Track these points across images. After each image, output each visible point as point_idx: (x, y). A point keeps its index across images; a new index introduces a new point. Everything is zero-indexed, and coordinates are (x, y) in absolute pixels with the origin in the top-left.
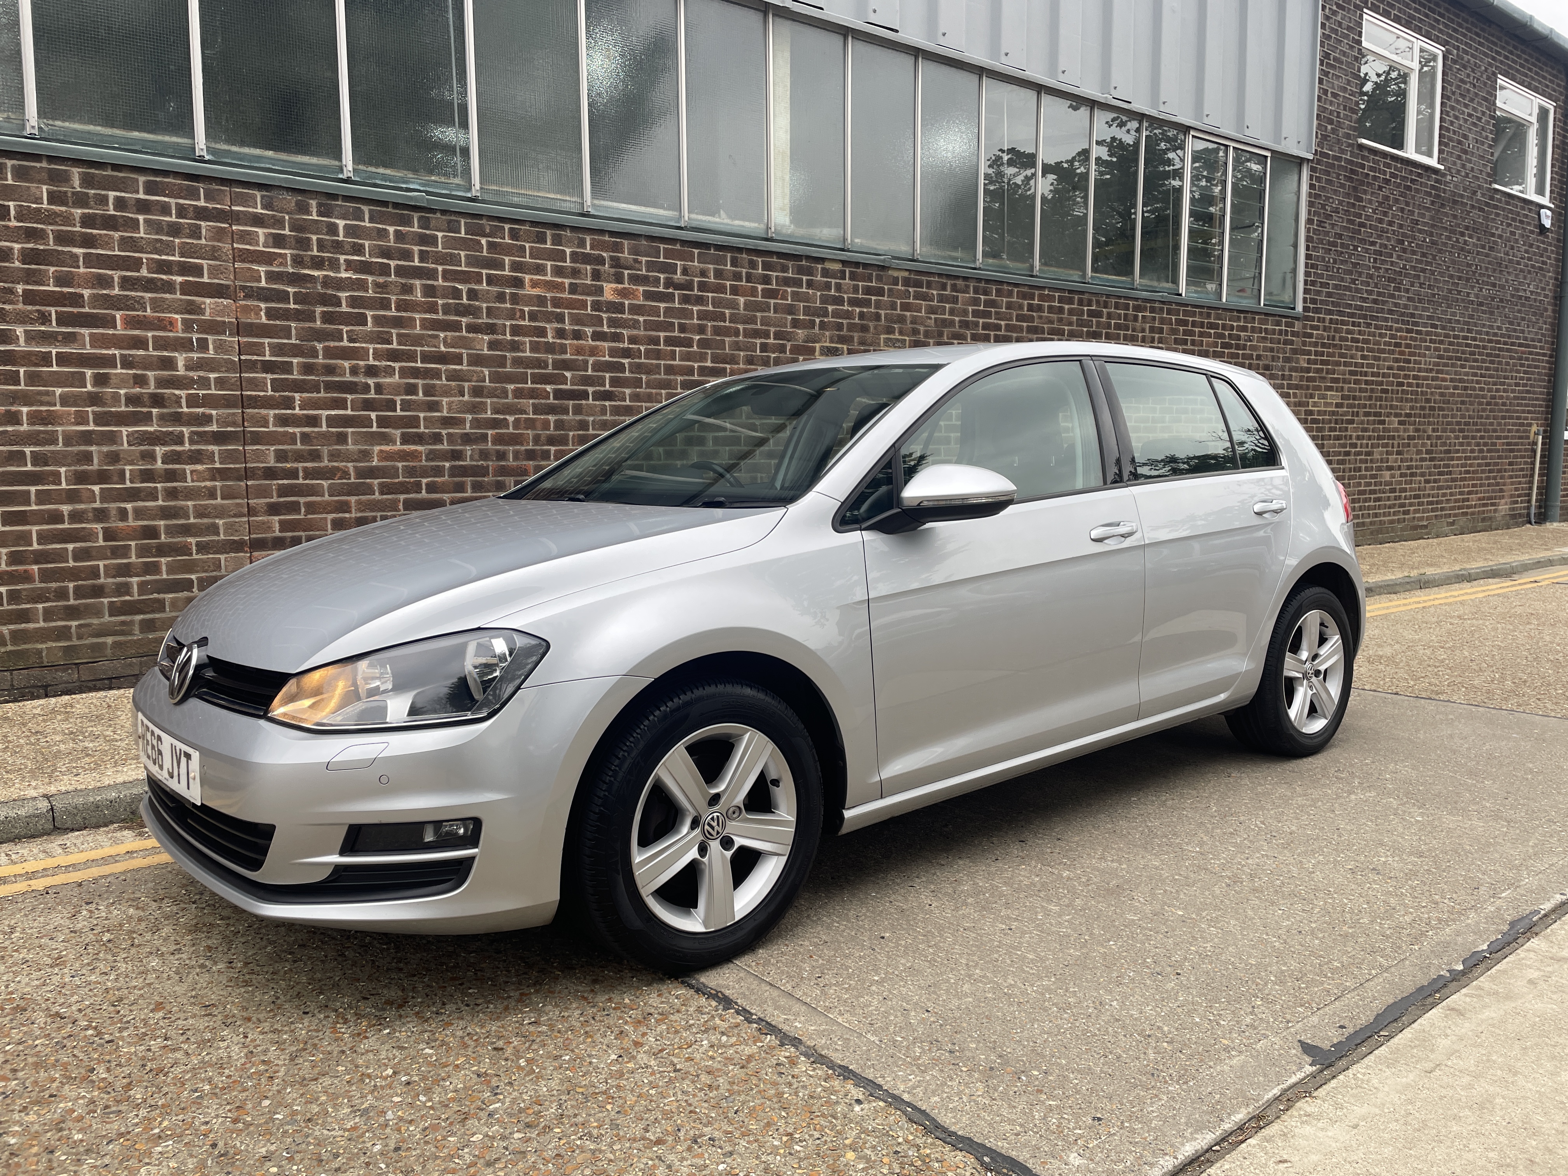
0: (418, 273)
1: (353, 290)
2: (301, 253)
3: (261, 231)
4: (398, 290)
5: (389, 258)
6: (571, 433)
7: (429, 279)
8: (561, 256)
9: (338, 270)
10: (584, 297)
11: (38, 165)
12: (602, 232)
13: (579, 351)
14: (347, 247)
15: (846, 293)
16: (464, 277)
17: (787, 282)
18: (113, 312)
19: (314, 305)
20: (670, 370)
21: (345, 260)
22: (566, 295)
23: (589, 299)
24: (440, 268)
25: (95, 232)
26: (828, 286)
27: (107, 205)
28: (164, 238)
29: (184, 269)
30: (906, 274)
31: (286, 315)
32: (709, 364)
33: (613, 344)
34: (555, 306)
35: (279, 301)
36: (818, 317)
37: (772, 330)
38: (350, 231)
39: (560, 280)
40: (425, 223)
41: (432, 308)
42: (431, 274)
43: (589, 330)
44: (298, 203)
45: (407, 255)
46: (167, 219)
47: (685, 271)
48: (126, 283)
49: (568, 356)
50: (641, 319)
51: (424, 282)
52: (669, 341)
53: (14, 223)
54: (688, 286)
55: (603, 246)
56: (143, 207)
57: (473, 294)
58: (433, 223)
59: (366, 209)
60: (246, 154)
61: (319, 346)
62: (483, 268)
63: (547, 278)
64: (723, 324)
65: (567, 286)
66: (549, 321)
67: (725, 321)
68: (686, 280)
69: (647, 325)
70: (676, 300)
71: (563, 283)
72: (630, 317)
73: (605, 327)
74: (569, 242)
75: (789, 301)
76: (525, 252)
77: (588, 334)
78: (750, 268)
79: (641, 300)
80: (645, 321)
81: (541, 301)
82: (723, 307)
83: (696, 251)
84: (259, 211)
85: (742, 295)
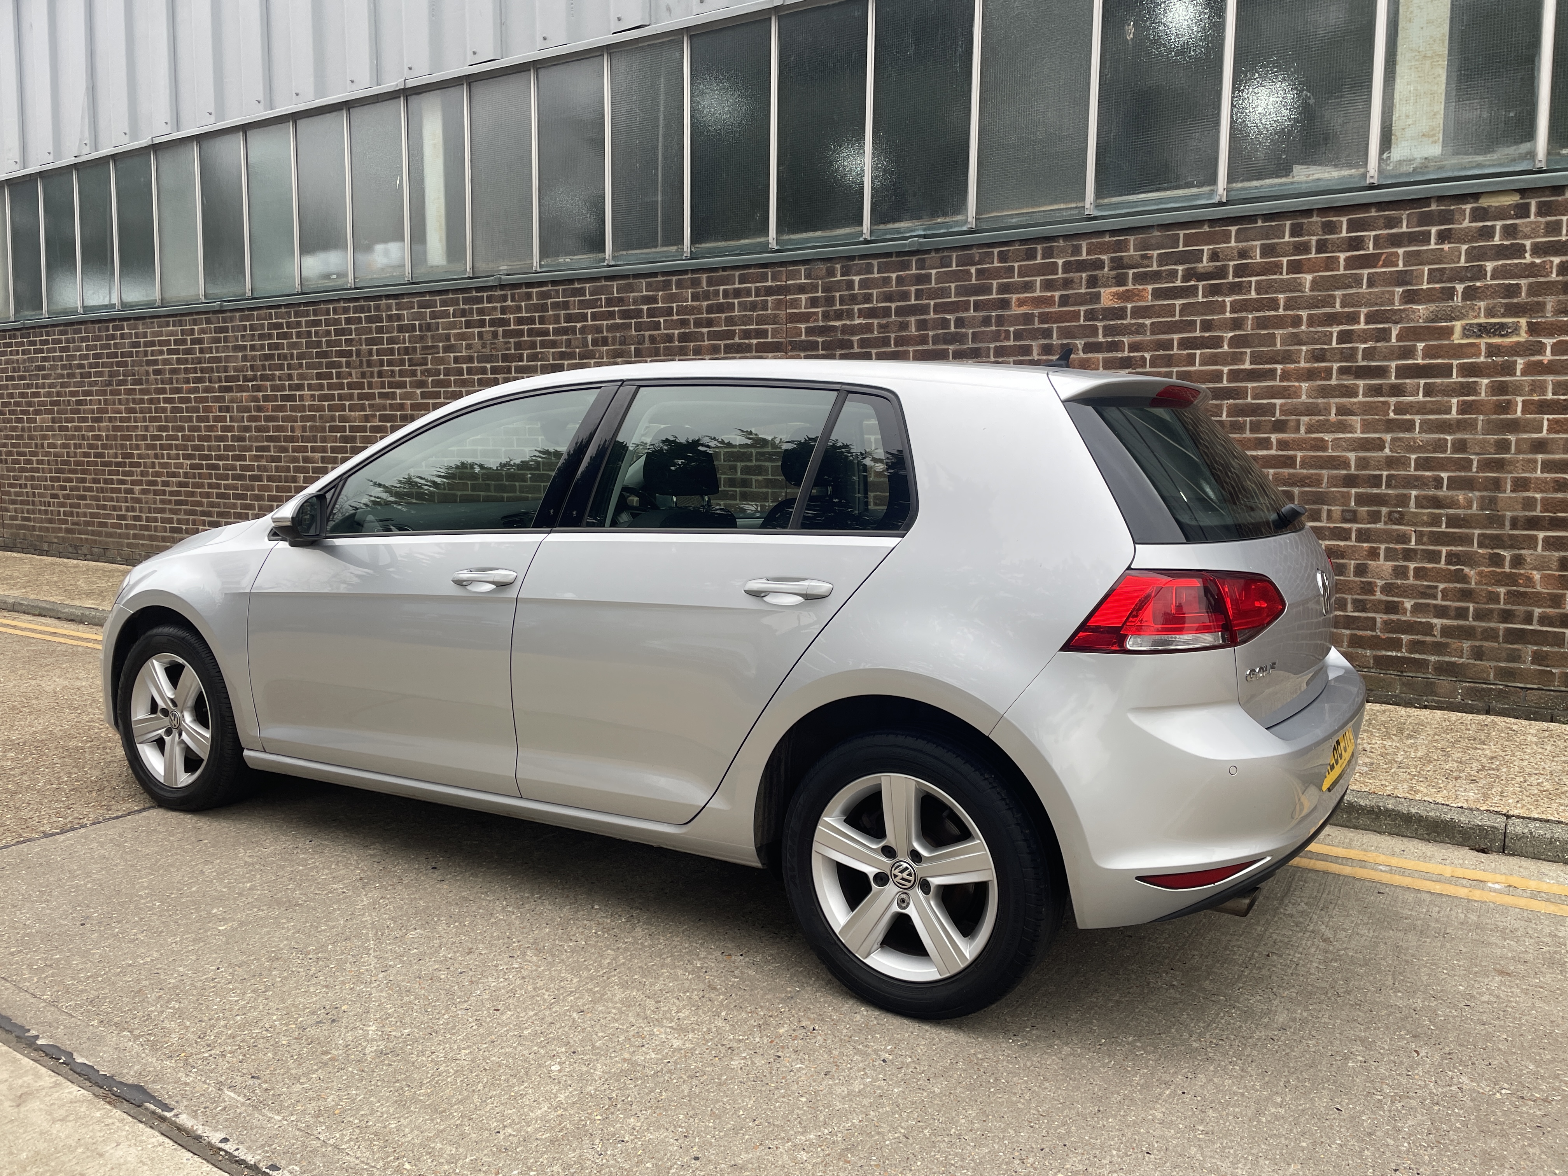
0: (913, 310)
1: (863, 333)
2: (828, 309)
3: (803, 297)
4: (895, 329)
5: (891, 301)
7: (922, 314)
8: (1053, 269)
9: (852, 319)
10: (1076, 308)
11: (686, 277)
12: (1101, 233)
14: (860, 298)
15: (1527, 237)
16: (953, 307)
17: (1397, 241)
22: (1056, 309)
23: (1082, 308)
24: (932, 303)
25: (713, 316)
26: (1488, 233)
27: (719, 296)
28: (748, 313)
29: (758, 334)
32: (1247, 366)
33: (1110, 355)
34: (1042, 322)
35: (812, 349)
36: (1462, 281)
37: (1364, 310)
38: (864, 284)
39: (1049, 294)
40: (921, 265)
41: (924, 340)
42: (924, 310)
43: (1080, 343)
44: (827, 270)
45: (905, 296)
46: (750, 299)
47: (1214, 256)
48: (727, 349)
50: (1148, 322)
51: (918, 317)
52: (1185, 344)
53: (676, 317)
54: (1221, 273)
55: (1104, 248)
56: (737, 293)
57: (960, 322)
58: (928, 263)
59: (875, 262)
62: (971, 296)
63: (1035, 295)
64: (1273, 313)
65: (1057, 299)
66: (1035, 338)
67: (1277, 309)
68: (1216, 267)
69: (1156, 328)
70: (1200, 293)
71: (1053, 297)
72: (1133, 321)
73: (1100, 336)
74: (1062, 252)
75: (1401, 267)
76: (1014, 272)
77: (1080, 347)
78: (1325, 233)
79: (1149, 301)
80: (1152, 323)
81: (1027, 318)
82: (1275, 292)
83: (1234, 229)
84: (803, 281)
85: (1309, 272)
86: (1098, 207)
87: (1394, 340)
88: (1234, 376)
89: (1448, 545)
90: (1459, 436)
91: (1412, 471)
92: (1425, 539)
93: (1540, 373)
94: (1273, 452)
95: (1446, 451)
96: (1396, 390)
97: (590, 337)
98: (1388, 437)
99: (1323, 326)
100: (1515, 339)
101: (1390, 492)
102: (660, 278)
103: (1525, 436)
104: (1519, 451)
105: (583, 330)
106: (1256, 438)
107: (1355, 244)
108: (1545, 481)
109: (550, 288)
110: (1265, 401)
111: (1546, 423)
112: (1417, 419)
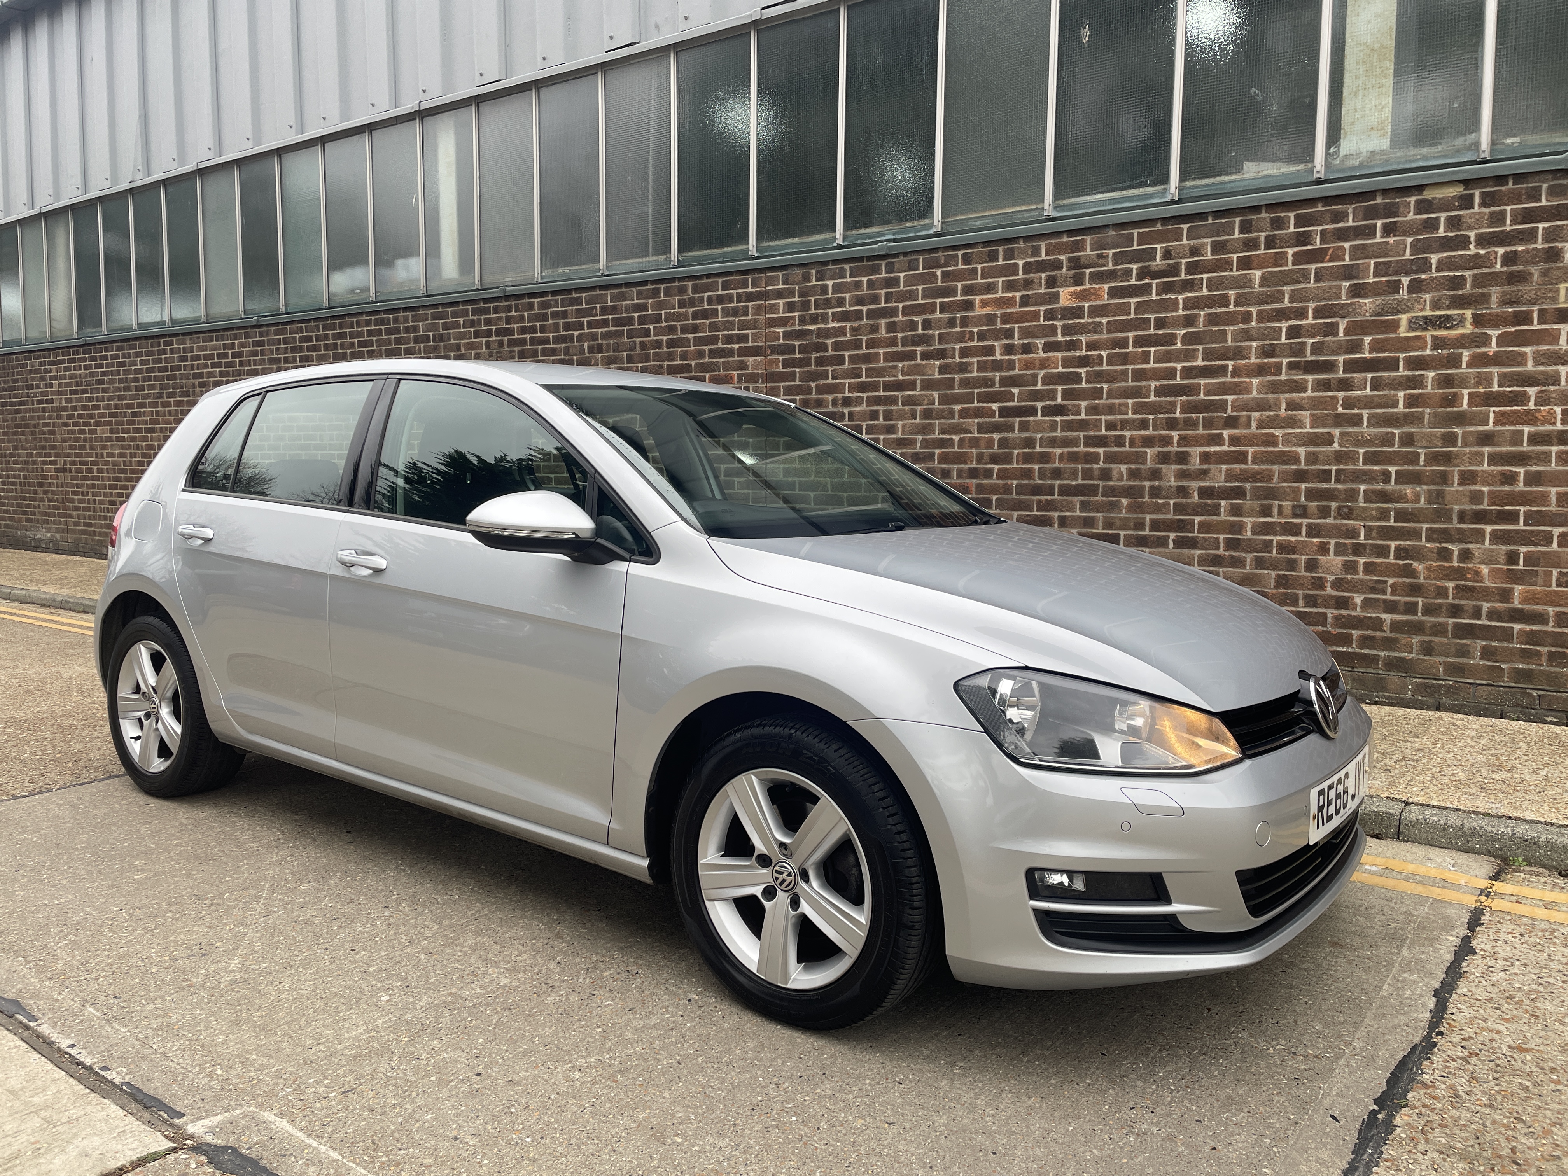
0: (884, 313)
1: (837, 336)
2: (804, 313)
3: (781, 302)
4: (867, 332)
5: (862, 305)
6: (1016, 452)
7: (891, 317)
8: (1014, 270)
9: (827, 323)
10: (1036, 308)
11: (673, 284)
12: (1059, 234)
13: (1028, 365)
14: (834, 302)
15: (1471, 228)
16: (921, 309)
17: (1343, 235)
18: (704, 374)
19: (811, 353)
20: (1140, 375)
21: (832, 313)
22: (1017, 309)
23: (1042, 308)
24: (901, 305)
25: (698, 322)
26: (1432, 225)
27: (704, 302)
28: (730, 319)
29: (739, 338)
31: (794, 363)
32: (1200, 362)
33: (1068, 354)
34: (1004, 322)
35: (790, 353)
36: (1407, 274)
37: (1312, 305)
38: (837, 288)
39: (1010, 295)
40: (890, 269)
41: (893, 342)
42: (894, 312)
43: (1040, 342)
44: (804, 275)
45: (876, 299)
46: (732, 305)
47: (1167, 254)
48: (712, 353)
49: (1017, 372)
50: (1104, 320)
51: (888, 320)
52: (1140, 342)
53: (664, 324)
54: (1174, 270)
55: (1062, 248)
56: (721, 300)
57: (927, 324)
58: (897, 266)
59: (847, 267)
60: (777, 246)
61: (813, 385)
62: (937, 298)
63: (997, 296)
64: (1224, 309)
65: (1018, 299)
66: (997, 339)
67: (1227, 306)
68: (1169, 265)
69: (1112, 327)
70: (1154, 291)
71: (1014, 297)
72: (1090, 320)
73: (1059, 336)
74: (1023, 253)
75: (1347, 262)
76: (977, 274)
77: (1040, 346)
78: (1273, 229)
79: (1105, 300)
80: (1109, 322)
81: (990, 319)
82: (1226, 289)
83: (1185, 227)
84: (781, 286)
85: (1258, 268)
86: (1056, 208)
87: (1341, 334)
88: (1188, 372)
89: (1396, 540)
90: (1406, 429)
91: (1360, 466)
92: (1374, 534)
93: (1487, 365)
94: (1225, 448)
95: (1393, 445)
96: (1345, 385)
97: (586, 344)
98: (1337, 432)
99: (1273, 321)
100: (1460, 331)
101: (1339, 486)
102: (650, 287)
103: (1472, 429)
104: (1465, 444)
105: (580, 338)
106: (1209, 435)
107: (1303, 239)
108: (1491, 474)
109: (550, 298)
110: (1217, 398)
111: (1492, 415)
112: (1365, 413)
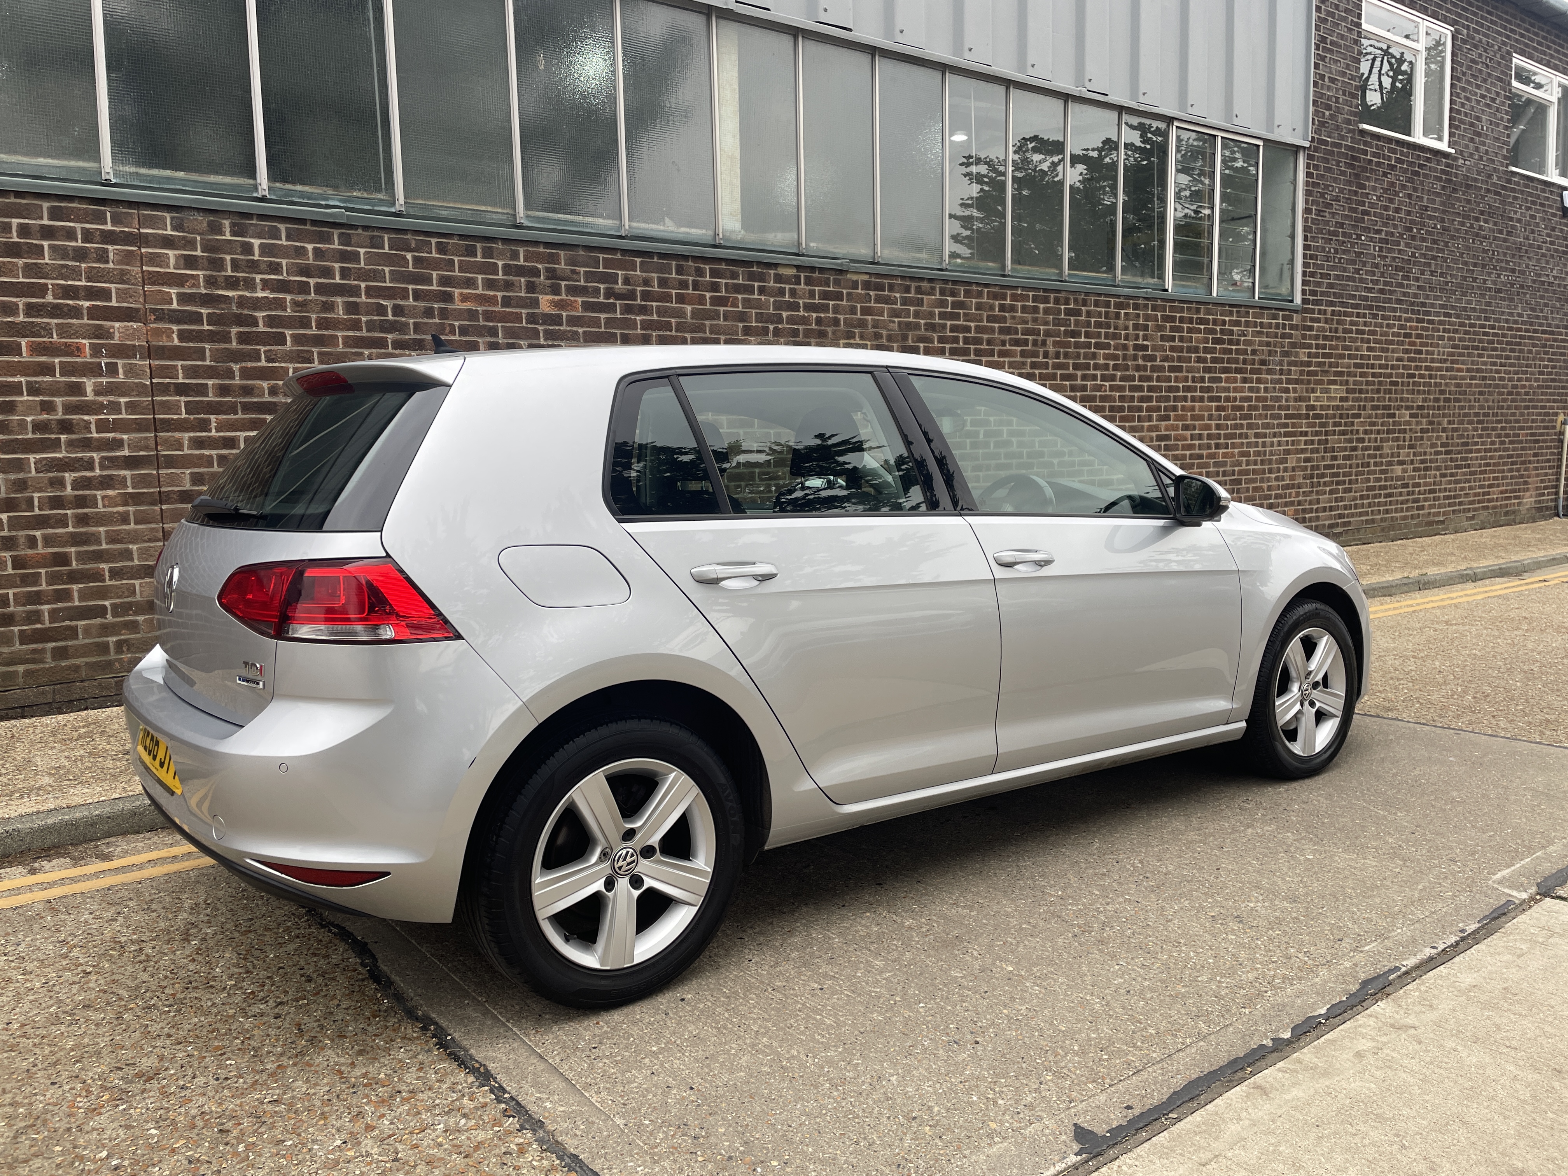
0: (340, 290)
1: (271, 309)
2: (214, 273)
3: (171, 253)
4: (317, 308)
5: (308, 276)
7: (351, 296)
8: (494, 269)
9: (254, 290)
10: (518, 310)
12: (536, 243)
14: (263, 267)
15: (801, 298)
16: (389, 293)
17: (737, 289)
18: (18, 339)
19: (229, 326)
21: (261, 280)
22: (499, 309)
23: (524, 311)
24: (363, 285)
26: (782, 292)
27: (11, 232)
28: (70, 263)
29: (91, 293)
30: (866, 277)
31: (200, 336)
34: (487, 319)
35: (191, 322)
36: (772, 323)
38: (265, 250)
39: (492, 293)
40: (345, 240)
41: (356, 325)
42: (354, 291)
44: (210, 224)
45: (327, 272)
46: (73, 244)
47: (627, 281)
48: (30, 309)
50: (580, 330)
51: (346, 299)
54: (631, 295)
55: (539, 258)
56: (48, 233)
57: (398, 310)
58: (354, 240)
59: (282, 227)
60: (154, 176)
61: (236, 367)
62: (409, 283)
63: (477, 292)
64: (668, 333)
65: (499, 299)
66: (481, 335)
67: (671, 331)
68: (628, 290)
69: (587, 337)
70: (618, 310)
71: (495, 296)
72: (568, 329)
73: (542, 340)
74: (502, 254)
75: (740, 309)
76: (454, 266)
78: (697, 276)
79: (579, 312)
80: (584, 332)
81: (472, 315)
82: (669, 317)
83: (638, 260)
84: (170, 232)
85: (689, 304)
86: (528, 217)
